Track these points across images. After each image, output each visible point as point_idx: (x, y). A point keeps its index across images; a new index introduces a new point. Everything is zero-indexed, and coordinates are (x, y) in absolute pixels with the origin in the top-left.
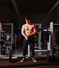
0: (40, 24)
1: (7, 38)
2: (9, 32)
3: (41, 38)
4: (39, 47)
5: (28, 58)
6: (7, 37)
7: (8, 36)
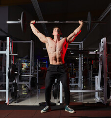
0: (82, 42)
1: (22, 67)
2: (26, 56)
3: (82, 68)
4: (79, 84)
5: (59, 104)
6: (24, 66)
7: (24, 64)
